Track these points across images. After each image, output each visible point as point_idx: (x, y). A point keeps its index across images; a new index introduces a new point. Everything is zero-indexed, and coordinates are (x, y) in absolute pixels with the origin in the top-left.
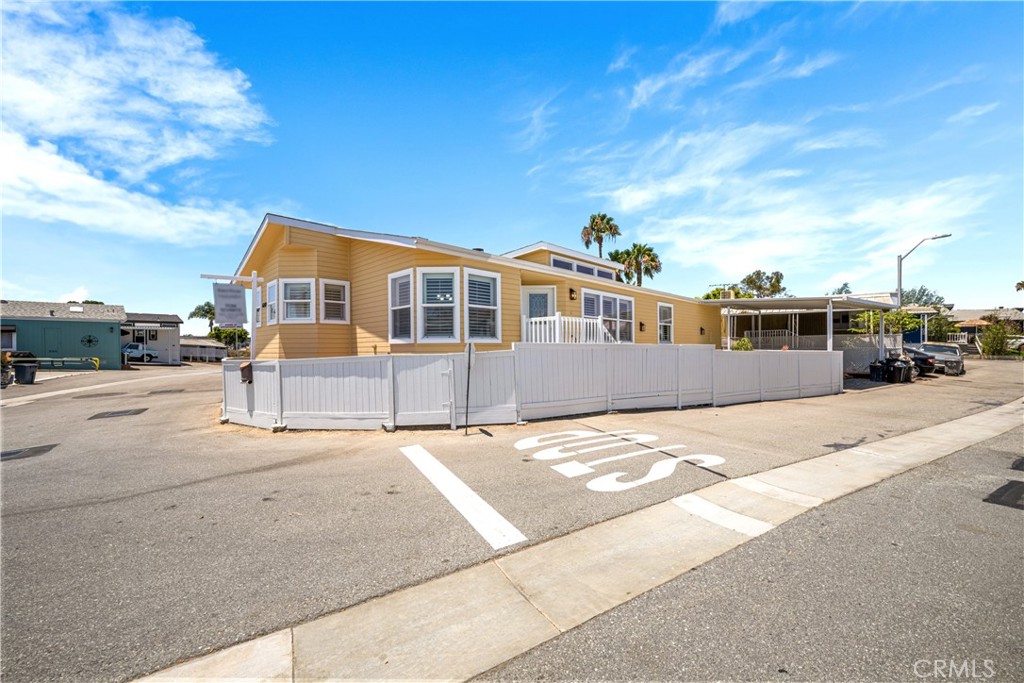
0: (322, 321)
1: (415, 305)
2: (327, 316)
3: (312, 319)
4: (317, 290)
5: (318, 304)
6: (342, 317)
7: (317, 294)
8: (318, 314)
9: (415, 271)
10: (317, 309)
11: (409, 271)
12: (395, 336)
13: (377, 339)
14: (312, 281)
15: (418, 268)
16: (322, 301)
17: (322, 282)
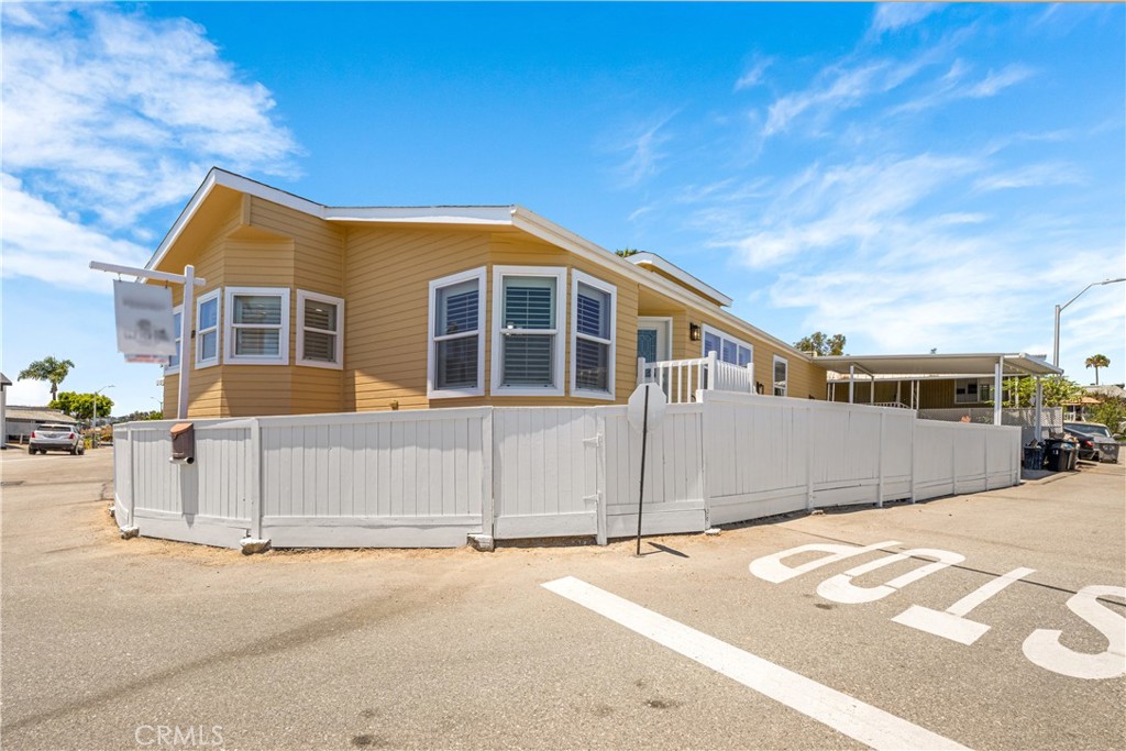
0: (300, 361)
1: (489, 331)
2: (307, 354)
3: (282, 358)
4: (293, 308)
5: (293, 333)
6: (331, 358)
7: (293, 317)
8: (292, 349)
9: (490, 272)
10: (292, 341)
11: (480, 273)
12: (439, 385)
13: (401, 392)
14: (285, 293)
15: (496, 268)
16: (301, 328)
17: (302, 295)
